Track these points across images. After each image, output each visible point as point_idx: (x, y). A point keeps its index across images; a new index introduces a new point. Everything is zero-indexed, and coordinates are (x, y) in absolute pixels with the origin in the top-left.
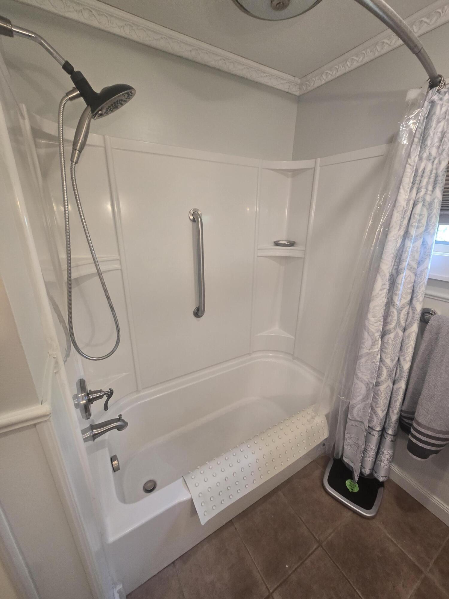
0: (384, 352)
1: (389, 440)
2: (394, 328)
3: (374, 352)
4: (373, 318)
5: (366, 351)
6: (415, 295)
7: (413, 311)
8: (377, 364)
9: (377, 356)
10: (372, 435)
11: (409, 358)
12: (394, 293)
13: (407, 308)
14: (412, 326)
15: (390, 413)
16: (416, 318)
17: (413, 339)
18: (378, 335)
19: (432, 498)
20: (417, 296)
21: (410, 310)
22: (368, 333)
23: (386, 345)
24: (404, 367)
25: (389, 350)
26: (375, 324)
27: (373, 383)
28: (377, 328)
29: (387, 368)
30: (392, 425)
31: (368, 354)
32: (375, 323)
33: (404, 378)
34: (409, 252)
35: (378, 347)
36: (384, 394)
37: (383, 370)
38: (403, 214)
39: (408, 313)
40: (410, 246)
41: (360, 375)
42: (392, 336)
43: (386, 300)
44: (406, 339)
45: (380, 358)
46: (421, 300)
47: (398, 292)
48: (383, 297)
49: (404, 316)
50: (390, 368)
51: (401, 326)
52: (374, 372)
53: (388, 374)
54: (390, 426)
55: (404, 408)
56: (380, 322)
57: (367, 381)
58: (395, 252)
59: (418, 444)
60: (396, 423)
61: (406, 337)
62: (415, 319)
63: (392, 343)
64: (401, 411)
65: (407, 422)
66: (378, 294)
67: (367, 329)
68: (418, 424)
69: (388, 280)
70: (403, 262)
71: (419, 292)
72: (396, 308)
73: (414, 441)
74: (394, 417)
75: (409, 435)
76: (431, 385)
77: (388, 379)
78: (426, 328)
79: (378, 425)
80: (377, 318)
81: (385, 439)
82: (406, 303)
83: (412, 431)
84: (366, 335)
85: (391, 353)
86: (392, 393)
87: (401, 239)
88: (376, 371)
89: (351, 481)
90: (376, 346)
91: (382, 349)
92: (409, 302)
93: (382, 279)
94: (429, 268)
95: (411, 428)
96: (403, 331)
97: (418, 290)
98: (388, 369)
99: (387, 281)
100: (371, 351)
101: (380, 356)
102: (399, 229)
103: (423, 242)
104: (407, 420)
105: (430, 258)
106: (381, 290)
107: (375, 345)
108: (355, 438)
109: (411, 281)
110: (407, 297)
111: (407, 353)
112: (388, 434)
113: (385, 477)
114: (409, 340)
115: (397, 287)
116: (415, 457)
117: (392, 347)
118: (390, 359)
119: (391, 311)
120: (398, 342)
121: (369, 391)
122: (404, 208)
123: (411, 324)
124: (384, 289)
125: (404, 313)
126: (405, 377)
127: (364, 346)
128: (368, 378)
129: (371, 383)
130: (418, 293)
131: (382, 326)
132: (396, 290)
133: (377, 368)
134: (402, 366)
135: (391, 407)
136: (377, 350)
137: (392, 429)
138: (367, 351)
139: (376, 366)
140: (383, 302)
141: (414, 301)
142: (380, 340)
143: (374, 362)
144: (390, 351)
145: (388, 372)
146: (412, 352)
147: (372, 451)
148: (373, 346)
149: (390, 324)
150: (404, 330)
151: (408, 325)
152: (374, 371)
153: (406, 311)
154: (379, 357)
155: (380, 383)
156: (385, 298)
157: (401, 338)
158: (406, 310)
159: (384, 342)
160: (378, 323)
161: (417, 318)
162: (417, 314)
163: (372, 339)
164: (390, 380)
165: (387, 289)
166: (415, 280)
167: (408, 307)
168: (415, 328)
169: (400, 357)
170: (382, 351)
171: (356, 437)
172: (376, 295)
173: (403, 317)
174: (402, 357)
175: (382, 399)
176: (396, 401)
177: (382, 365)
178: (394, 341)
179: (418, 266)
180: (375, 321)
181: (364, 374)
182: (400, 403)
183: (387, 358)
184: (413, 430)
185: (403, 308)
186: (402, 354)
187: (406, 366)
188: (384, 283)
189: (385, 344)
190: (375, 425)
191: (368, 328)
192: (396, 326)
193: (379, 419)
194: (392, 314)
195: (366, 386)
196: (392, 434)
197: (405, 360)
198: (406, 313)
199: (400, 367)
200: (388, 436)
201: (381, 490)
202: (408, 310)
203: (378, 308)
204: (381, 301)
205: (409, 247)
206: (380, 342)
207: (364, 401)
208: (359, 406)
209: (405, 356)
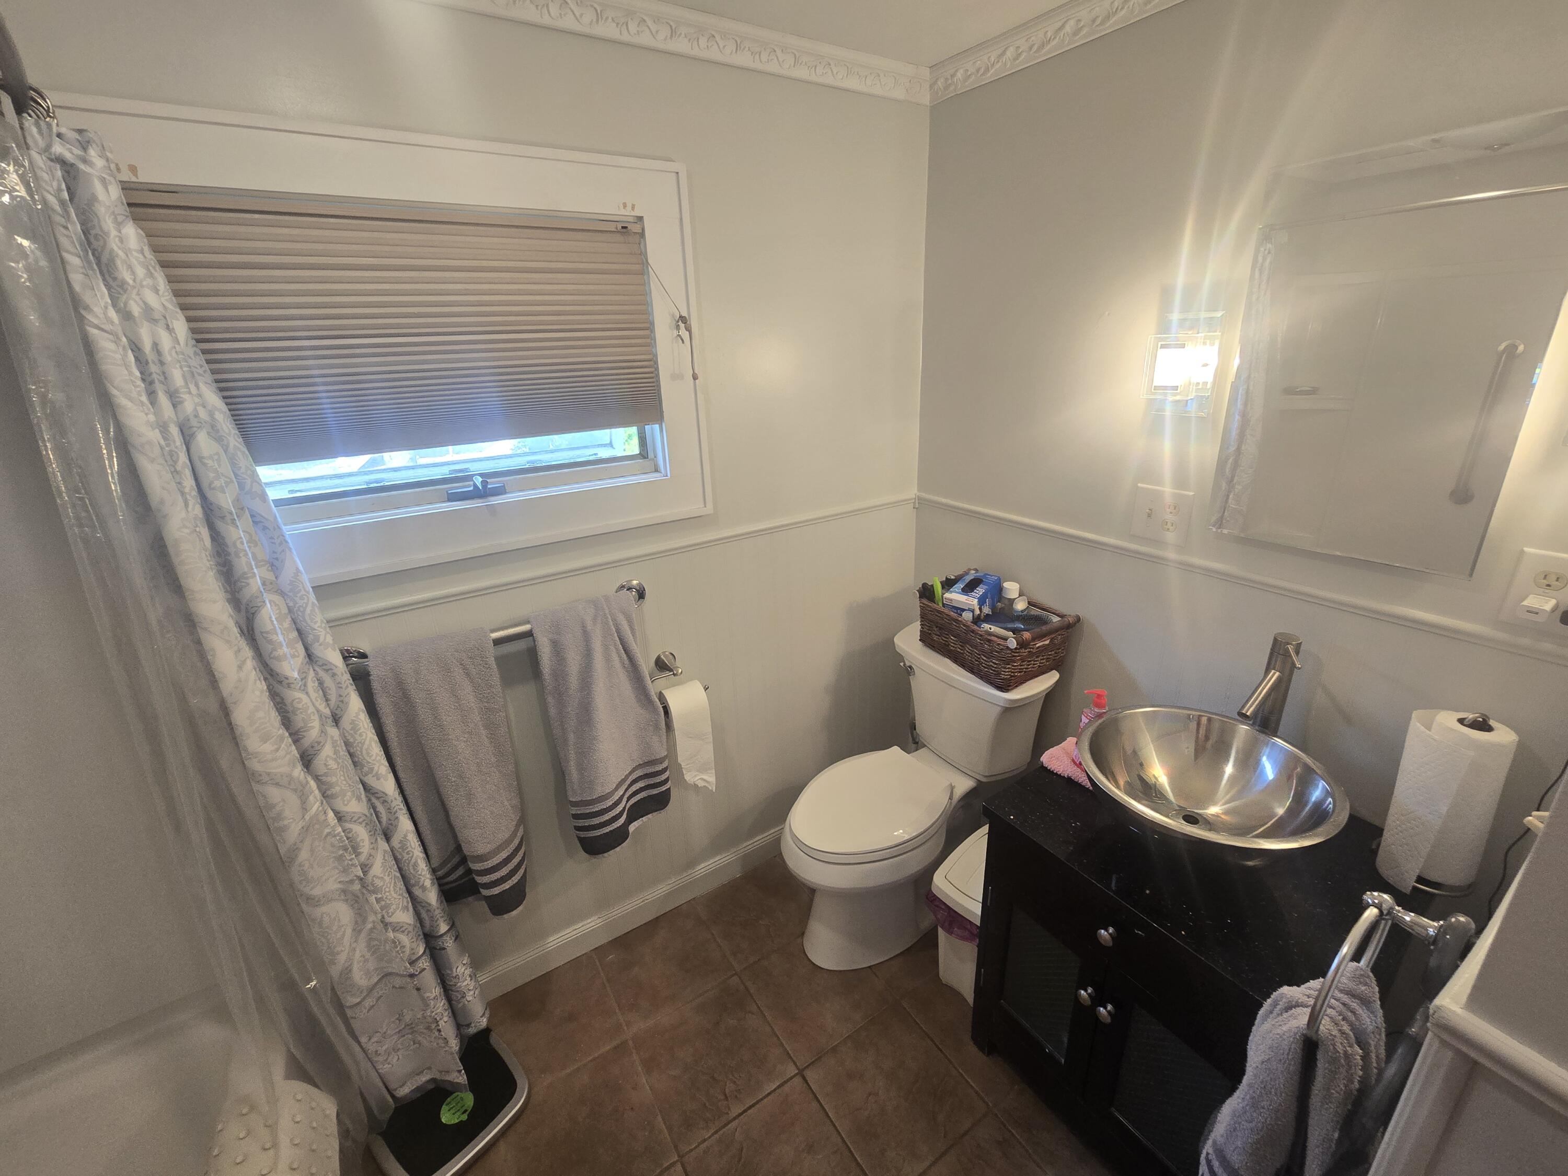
0: (333, 796)
1: (451, 941)
2: (322, 732)
3: (316, 815)
4: (265, 742)
5: (300, 827)
6: (310, 638)
7: (330, 671)
8: (336, 832)
9: (326, 816)
10: (420, 972)
11: (382, 767)
12: (272, 658)
13: (312, 673)
14: (347, 703)
15: (421, 896)
16: (345, 682)
17: (366, 726)
18: (298, 771)
19: (549, 945)
20: (317, 638)
21: (322, 674)
22: (277, 784)
23: (329, 779)
24: (387, 792)
25: (341, 782)
26: (281, 753)
27: (356, 876)
28: (288, 757)
29: (361, 823)
30: (438, 913)
31: (306, 830)
32: (277, 750)
33: (401, 809)
34: (245, 551)
35: (315, 797)
36: (388, 876)
37: (356, 833)
38: (170, 462)
39: (321, 683)
40: (241, 538)
41: (317, 892)
42: (327, 751)
43: (263, 682)
44: (352, 736)
45: (335, 815)
46: (331, 642)
47: (280, 652)
48: (255, 683)
49: (317, 695)
50: (366, 816)
51: (326, 717)
52: (341, 855)
53: (370, 832)
54: (436, 919)
55: (435, 863)
56: (285, 742)
57: (339, 886)
58: (211, 563)
59: (504, 889)
60: (442, 902)
61: (352, 732)
62: (344, 686)
63: (338, 764)
64: (434, 871)
65: (455, 878)
66: (240, 681)
67: (265, 778)
68: (481, 858)
69: (239, 635)
70: (247, 578)
71: (316, 627)
72: (298, 687)
73: (496, 891)
74: (432, 896)
75: (480, 892)
76: (453, 779)
77: (376, 839)
78: (371, 689)
79: (418, 942)
80: (273, 737)
81: (444, 949)
82: (302, 664)
83: (481, 880)
84: (274, 794)
85: (350, 785)
86: (396, 859)
87: (205, 528)
88: (346, 850)
89: (447, 1105)
90: (311, 798)
91: (325, 792)
92: (307, 659)
93: (228, 642)
94: (301, 568)
95: (474, 878)
96: (334, 724)
97: (312, 624)
98: (364, 820)
99: (239, 638)
100: (307, 817)
101: (332, 810)
102: (185, 505)
103: (252, 516)
104: (452, 876)
105: (290, 549)
106: (240, 667)
107: (308, 797)
108: (393, 1022)
109: (283, 612)
110: (297, 651)
111: (374, 760)
112: (442, 936)
113: (486, 1009)
114: (361, 733)
115: (270, 642)
116: (514, 913)
117: (343, 772)
118: (354, 799)
119: (293, 701)
120: (342, 753)
121: (357, 901)
122: (162, 448)
123: (343, 702)
124: (245, 660)
125: (313, 687)
126: (400, 807)
127: (286, 822)
128: (336, 879)
129: (351, 882)
130: (316, 630)
131: (294, 747)
132: (274, 650)
133: (344, 841)
134: (383, 792)
135: (414, 886)
136: (318, 804)
137: (443, 919)
138: (301, 824)
139: (338, 838)
140: (262, 692)
141: (317, 651)
142: (309, 779)
143: (329, 834)
144: (344, 782)
145: (368, 827)
146: (380, 751)
147: (439, 1000)
148: (304, 803)
149: (308, 730)
150: (336, 720)
151: (338, 707)
152: (341, 852)
153: (314, 682)
154: (331, 814)
155: (368, 862)
156: (259, 679)
157: (342, 741)
158: (312, 680)
159: (319, 776)
160: (283, 746)
161: (348, 682)
162: (342, 675)
163: (295, 790)
164: (379, 839)
165: (251, 658)
166: (288, 607)
167: (311, 671)
168: (355, 704)
169: (365, 779)
170: (327, 796)
171: (392, 1020)
172: (236, 688)
173: (316, 697)
174: (370, 776)
175: (392, 889)
176: (415, 865)
177: (348, 825)
178: (338, 759)
179: (275, 574)
180: (276, 747)
181: (324, 878)
182: (424, 859)
183: (349, 801)
184: (480, 878)
185: (305, 677)
186: (366, 769)
187: (388, 786)
188: (236, 649)
189: (324, 778)
190: (412, 949)
191: (269, 774)
192: (323, 725)
193: (410, 929)
194: (300, 706)
195: (343, 900)
196: (448, 927)
197: (378, 777)
198: (316, 684)
199: (378, 798)
200: (445, 938)
201: (494, 1039)
202: (315, 677)
203: (260, 714)
204: (258, 693)
205: (240, 540)
206: (313, 784)
207: (360, 931)
208: (358, 954)
209: (376, 768)
